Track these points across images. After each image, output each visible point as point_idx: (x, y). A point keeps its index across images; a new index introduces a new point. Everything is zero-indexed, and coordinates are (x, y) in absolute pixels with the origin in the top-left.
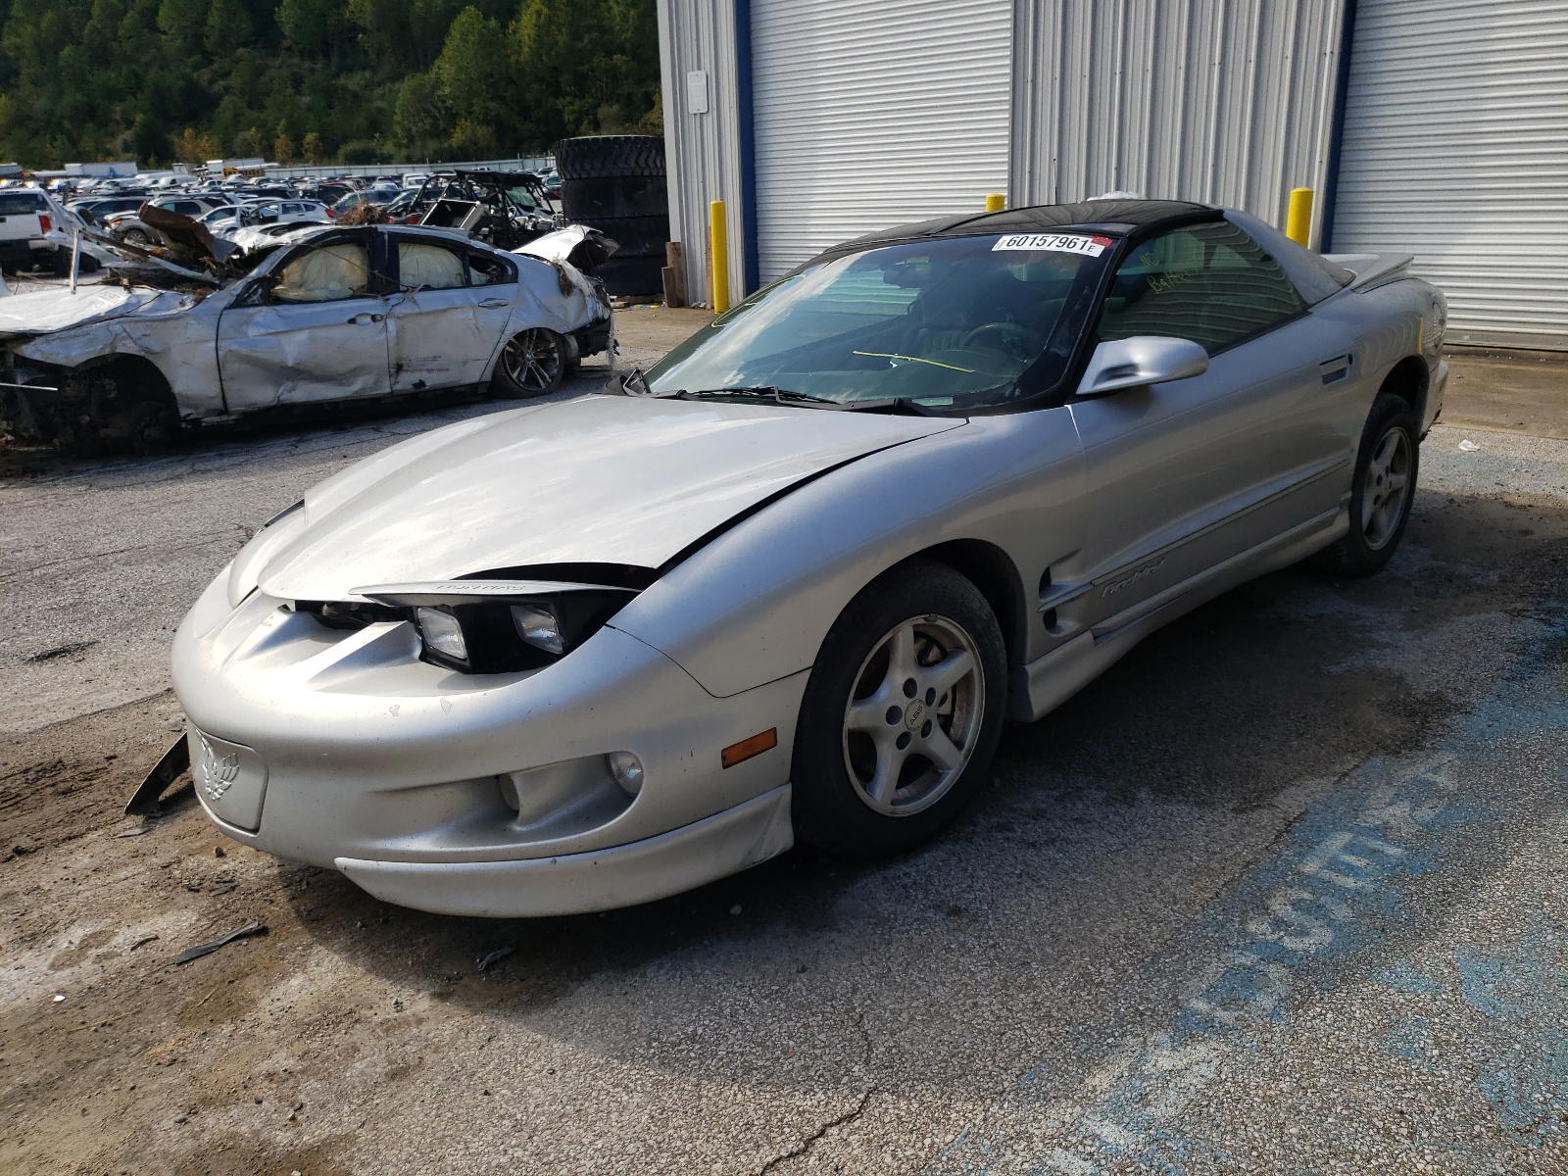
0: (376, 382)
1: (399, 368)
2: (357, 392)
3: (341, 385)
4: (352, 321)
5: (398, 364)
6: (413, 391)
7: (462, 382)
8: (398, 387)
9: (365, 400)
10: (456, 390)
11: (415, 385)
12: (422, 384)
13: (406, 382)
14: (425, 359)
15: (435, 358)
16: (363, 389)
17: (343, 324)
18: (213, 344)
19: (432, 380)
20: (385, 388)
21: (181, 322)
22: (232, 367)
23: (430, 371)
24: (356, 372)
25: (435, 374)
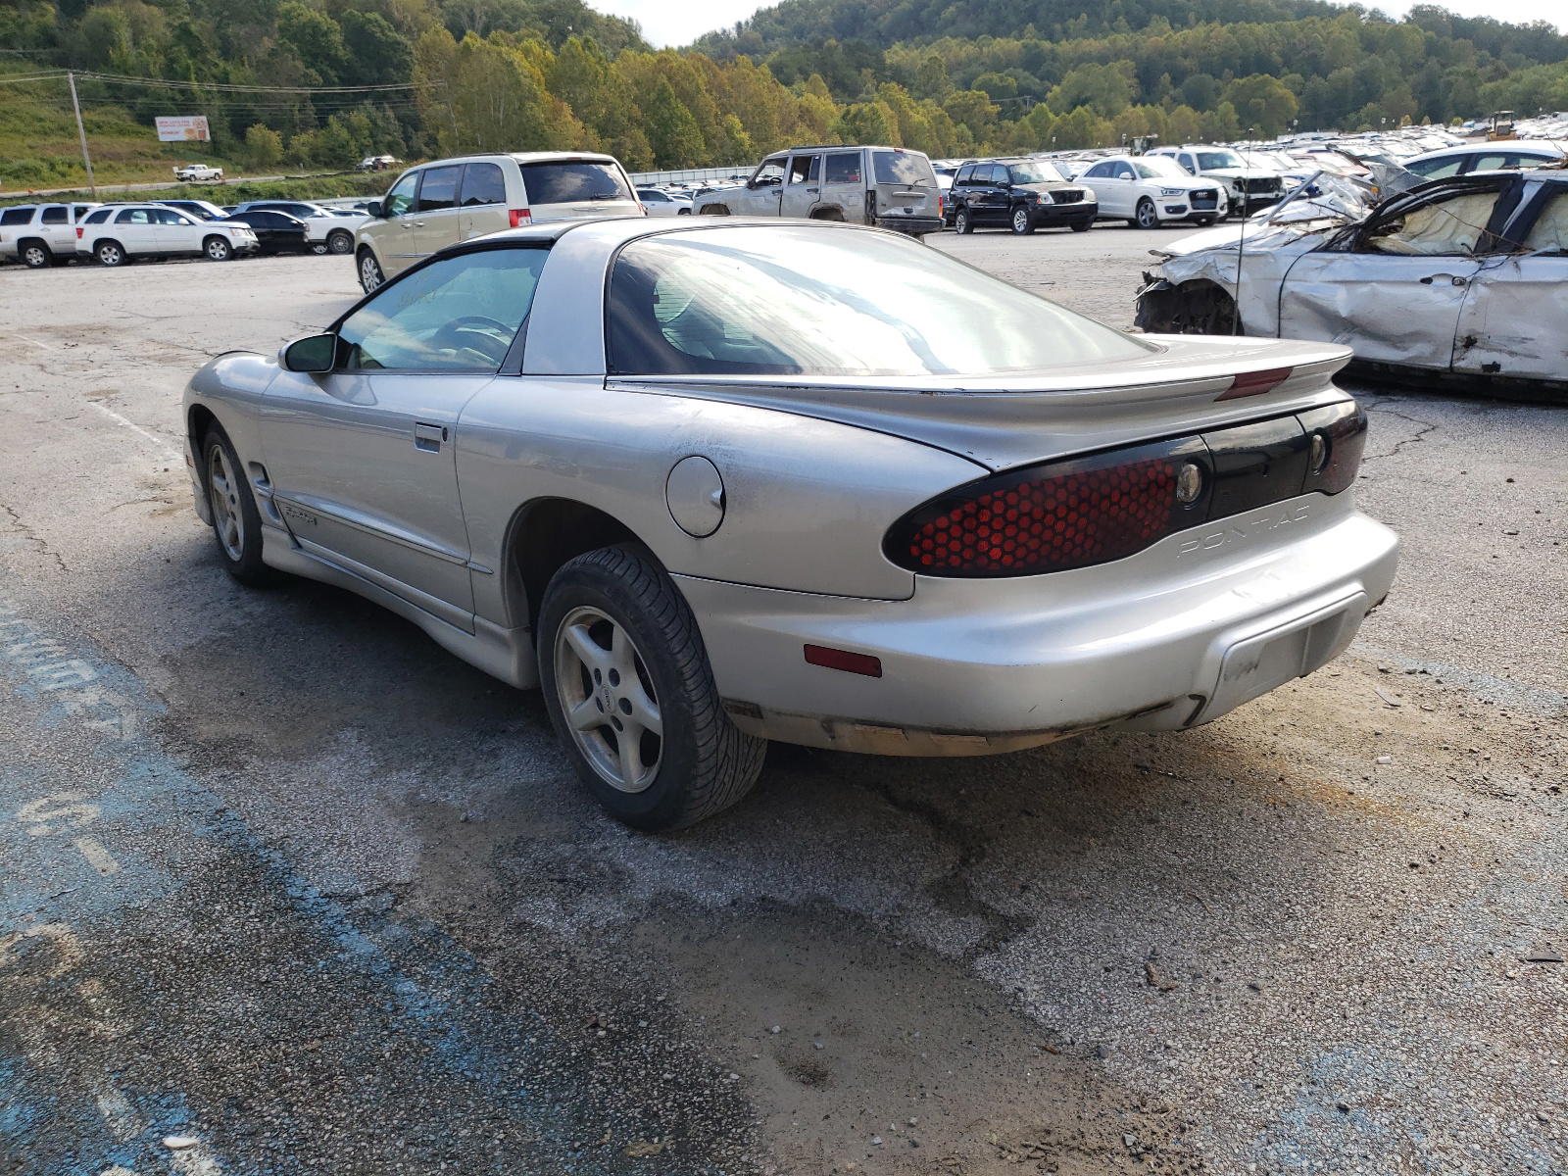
0: (1434, 353)
1: (1470, 343)
2: (1410, 358)
3: (1398, 348)
4: (1427, 281)
5: (1469, 338)
6: (1481, 372)
7: (1556, 377)
8: (1461, 364)
9: (1420, 370)
10: (1547, 384)
11: (1486, 367)
12: (1496, 367)
13: (1474, 360)
14: (1510, 339)
15: (1524, 340)
16: (1417, 357)
17: (1414, 283)
18: (1280, 283)
19: (1510, 365)
20: (1442, 363)
21: (1263, 259)
22: (1291, 308)
23: (1512, 353)
24: (1416, 336)
25: (1515, 359)
